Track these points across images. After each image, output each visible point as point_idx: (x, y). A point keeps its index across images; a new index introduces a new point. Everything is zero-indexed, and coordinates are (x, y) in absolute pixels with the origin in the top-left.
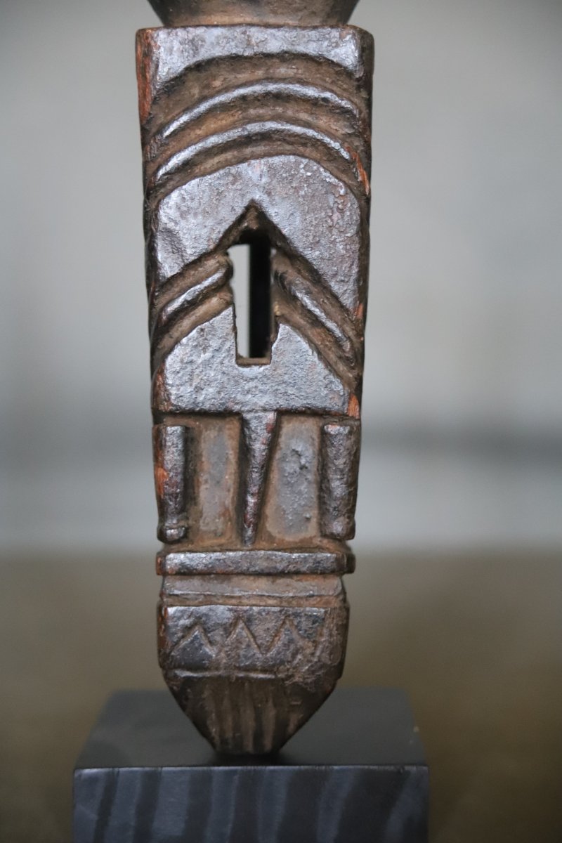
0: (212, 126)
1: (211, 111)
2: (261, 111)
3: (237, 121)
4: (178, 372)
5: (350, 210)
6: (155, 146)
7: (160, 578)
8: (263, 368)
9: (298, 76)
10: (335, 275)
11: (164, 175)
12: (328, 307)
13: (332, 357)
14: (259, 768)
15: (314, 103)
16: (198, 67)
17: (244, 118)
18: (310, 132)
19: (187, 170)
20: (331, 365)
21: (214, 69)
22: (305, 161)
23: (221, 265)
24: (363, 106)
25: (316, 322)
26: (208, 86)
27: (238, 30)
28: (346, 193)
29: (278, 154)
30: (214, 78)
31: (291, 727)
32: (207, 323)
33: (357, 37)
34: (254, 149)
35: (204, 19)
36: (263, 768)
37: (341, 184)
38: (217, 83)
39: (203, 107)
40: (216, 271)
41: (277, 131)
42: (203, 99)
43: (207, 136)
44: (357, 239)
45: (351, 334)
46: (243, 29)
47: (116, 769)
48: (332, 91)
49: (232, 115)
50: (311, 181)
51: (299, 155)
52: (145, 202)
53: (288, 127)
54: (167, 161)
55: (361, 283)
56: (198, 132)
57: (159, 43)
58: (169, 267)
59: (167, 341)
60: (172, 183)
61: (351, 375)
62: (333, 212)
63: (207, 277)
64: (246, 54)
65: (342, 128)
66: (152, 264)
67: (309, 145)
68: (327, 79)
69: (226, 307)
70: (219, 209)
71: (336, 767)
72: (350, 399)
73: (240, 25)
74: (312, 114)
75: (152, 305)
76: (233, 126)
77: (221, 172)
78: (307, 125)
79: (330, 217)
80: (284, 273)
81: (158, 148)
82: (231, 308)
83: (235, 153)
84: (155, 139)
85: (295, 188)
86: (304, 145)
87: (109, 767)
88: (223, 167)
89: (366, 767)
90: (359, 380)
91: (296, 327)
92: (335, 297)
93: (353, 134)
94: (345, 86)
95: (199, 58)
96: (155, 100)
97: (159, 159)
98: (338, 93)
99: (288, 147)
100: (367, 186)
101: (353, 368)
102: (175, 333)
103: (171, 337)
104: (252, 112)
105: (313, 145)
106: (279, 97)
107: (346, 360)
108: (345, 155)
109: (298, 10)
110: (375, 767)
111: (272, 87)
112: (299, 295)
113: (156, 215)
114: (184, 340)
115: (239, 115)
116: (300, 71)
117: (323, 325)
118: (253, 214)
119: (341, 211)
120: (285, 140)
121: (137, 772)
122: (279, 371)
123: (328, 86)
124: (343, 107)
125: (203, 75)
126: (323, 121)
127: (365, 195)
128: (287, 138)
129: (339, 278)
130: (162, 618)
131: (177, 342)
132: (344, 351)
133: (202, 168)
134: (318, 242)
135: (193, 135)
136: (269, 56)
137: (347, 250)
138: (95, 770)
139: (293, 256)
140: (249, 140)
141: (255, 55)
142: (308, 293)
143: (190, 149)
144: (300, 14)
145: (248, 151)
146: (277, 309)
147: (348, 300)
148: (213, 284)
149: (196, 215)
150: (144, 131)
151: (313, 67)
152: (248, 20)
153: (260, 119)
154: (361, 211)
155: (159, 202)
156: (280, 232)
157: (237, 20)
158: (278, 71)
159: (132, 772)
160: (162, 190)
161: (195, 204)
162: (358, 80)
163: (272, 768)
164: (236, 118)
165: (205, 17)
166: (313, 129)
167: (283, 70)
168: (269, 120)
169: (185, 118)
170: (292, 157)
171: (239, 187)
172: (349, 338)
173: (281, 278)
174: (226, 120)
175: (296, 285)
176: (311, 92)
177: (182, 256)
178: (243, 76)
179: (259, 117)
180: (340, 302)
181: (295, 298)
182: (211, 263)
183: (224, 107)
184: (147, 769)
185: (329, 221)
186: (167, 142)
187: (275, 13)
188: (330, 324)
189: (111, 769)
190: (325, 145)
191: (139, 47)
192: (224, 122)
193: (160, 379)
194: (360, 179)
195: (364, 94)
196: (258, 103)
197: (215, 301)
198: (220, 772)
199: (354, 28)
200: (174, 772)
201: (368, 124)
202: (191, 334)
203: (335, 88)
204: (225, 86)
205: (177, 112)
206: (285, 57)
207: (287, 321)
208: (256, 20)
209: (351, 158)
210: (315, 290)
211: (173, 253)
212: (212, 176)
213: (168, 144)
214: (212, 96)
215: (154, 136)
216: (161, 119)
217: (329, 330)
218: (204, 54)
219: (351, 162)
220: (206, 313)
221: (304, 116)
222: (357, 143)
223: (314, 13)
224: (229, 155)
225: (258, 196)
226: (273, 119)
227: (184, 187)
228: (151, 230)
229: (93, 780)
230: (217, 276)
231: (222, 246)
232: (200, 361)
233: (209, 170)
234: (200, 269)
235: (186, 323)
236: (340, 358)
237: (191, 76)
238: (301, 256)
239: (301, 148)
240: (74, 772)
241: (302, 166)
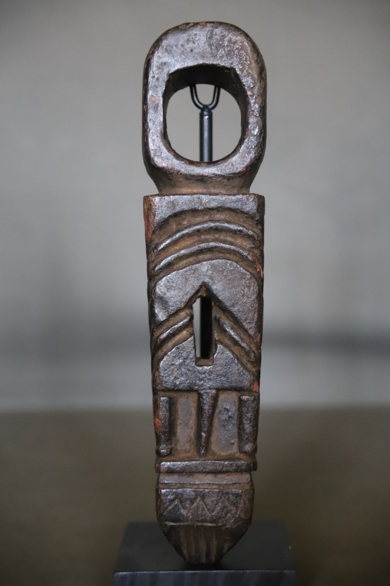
0: (183, 244)
1: (182, 237)
2: (208, 237)
3: (195, 242)
4: (166, 370)
5: (253, 287)
6: (154, 255)
7: (157, 474)
8: (209, 367)
9: (226, 219)
10: (246, 320)
11: (159, 270)
12: (242, 336)
13: (244, 360)
14: (209, 571)
15: (235, 233)
16: (176, 215)
17: (199, 241)
18: (233, 247)
19: (169, 267)
20: (243, 365)
21: (183, 216)
22: (229, 262)
23: (188, 315)
24: (259, 232)
25: (236, 343)
26: (180, 224)
27: (195, 196)
28: (251, 278)
29: (216, 259)
30: (184, 220)
31: (225, 550)
32: (181, 345)
33: (256, 200)
34: (204, 256)
35: (179, 190)
36: (211, 571)
37: (249, 273)
38: (185, 223)
39: (178, 235)
40: (185, 318)
41: (216, 247)
42: (178, 231)
43: (180, 250)
44: (256, 301)
45: (254, 349)
46: (198, 196)
47: (136, 572)
48: (243, 226)
49: (193, 239)
50: (233, 272)
51: (227, 259)
52: (148, 283)
53: (222, 245)
54: (160, 262)
55: (259, 323)
56: (176, 248)
57: (155, 204)
58: (161, 316)
59: (160, 353)
60: (162, 273)
61: (254, 370)
62: (244, 288)
63: (181, 321)
64: (200, 209)
65: (248, 244)
66: (152, 315)
67: (232, 254)
68: (241, 220)
69: (191, 337)
70: (187, 286)
71: (248, 571)
72: (254, 382)
73: (196, 194)
74: (233, 237)
75: (152, 335)
76: (193, 245)
77: (188, 268)
78: (231, 244)
79: (243, 290)
80: (220, 318)
81: (155, 256)
82: (193, 337)
83: (195, 258)
84: (154, 252)
85: (225, 276)
86: (230, 253)
87: (132, 571)
88: (188, 266)
89: (264, 571)
90: (259, 372)
91: (226, 346)
92: (246, 331)
93: (255, 247)
94: (250, 223)
95: (176, 211)
96: (154, 232)
97: (156, 262)
98: (247, 227)
99: (221, 255)
100: (262, 273)
101: (255, 367)
102: (164, 349)
103: (162, 351)
104: (203, 237)
105: (234, 254)
106: (216, 230)
107: (252, 363)
108: (250, 258)
109: (226, 186)
110: (268, 571)
111: (212, 225)
112: (227, 329)
113: (154, 290)
114: (169, 353)
115: (196, 238)
116: (227, 216)
117: (240, 345)
118: (203, 289)
119: (249, 287)
120: (219, 252)
121: (146, 574)
122: (217, 369)
123: (241, 223)
124: (249, 235)
125: (178, 219)
126: (239, 241)
127: (261, 278)
128: (221, 251)
129: (248, 321)
130: (158, 495)
131: (166, 354)
132: (251, 358)
133: (178, 266)
134: (237, 303)
135: (173, 250)
136: (211, 209)
137: (252, 307)
138: (124, 573)
139: (225, 310)
140: (201, 251)
141: (204, 209)
142: (232, 329)
143: (171, 256)
144: (227, 187)
145: (201, 257)
146: (216, 336)
147: (251, 332)
148: (183, 325)
149: (175, 290)
150: (148, 247)
151: (233, 214)
152: (201, 191)
153: (207, 241)
154: (258, 287)
155: (156, 283)
156: (218, 298)
157: (195, 191)
158: (216, 216)
159: (144, 574)
160: (158, 277)
161: (174, 285)
162: (257, 221)
163: (215, 571)
164: (195, 240)
165: (179, 189)
166: (234, 246)
167: (218, 216)
168: (211, 242)
169: (168, 242)
170: (224, 260)
171: (197, 276)
172: (253, 352)
173: (218, 321)
174: (189, 241)
175: (226, 324)
176: (233, 227)
177: (168, 311)
178: (199, 219)
179: (206, 240)
180: (248, 333)
181: (225, 331)
182: (183, 314)
183: (189, 235)
184: (151, 572)
185: (243, 292)
186: (160, 253)
187: (214, 187)
188: (244, 345)
189: (133, 572)
190: (240, 254)
191: (145, 206)
192: (189, 242)
193: (157, 373)
194: (258, 270)
195: (260, 227)
196: (205, 233)
197: (184, 333)
198: (189, 574)
199: (255, 194)
200: (166, 574)
201: (262, 242)
202: (173, 350)
203: (245, 225)
204: (189, 224)
205: (164, 238)
206: (219, 209)
207: (222, 343)
208: (205, 191)
209: (254, 260)
210: (235, 327)
211: (163, 309)
212: (183, 270)
213: (160, 254)
214: (183, 230)
215: (153, 250)
216: (157, 241)
217: (243, 348)
218: (178, 209)
219: (253, 262)
220: (180, 339)
221: (229, 239)
222: (257, 251)
223: (234, 187)
224: (191, 259)
225: (207, 280)
226: (213, 241)
227: (169, 276)
228: (152, 297)
229: (124, 577)
230: (186, 320)
231: (189, 305)
232: (177, 363)
233: (181, 267)
234: (177, 317)
235: (170, 344)
236: (249, 361)
237: (172, 220)
238: (228, 310)
239: (228, 255)
240: (114, 573)
241: (228, 265)
